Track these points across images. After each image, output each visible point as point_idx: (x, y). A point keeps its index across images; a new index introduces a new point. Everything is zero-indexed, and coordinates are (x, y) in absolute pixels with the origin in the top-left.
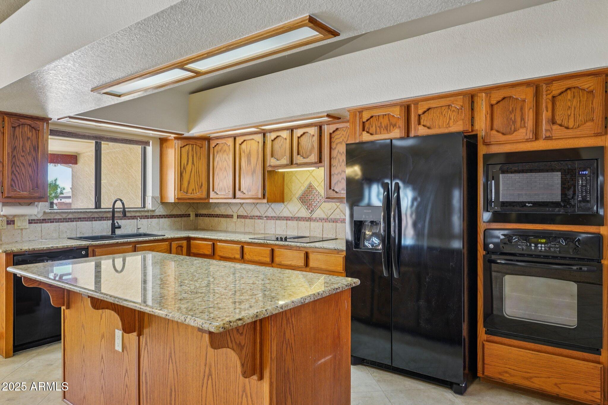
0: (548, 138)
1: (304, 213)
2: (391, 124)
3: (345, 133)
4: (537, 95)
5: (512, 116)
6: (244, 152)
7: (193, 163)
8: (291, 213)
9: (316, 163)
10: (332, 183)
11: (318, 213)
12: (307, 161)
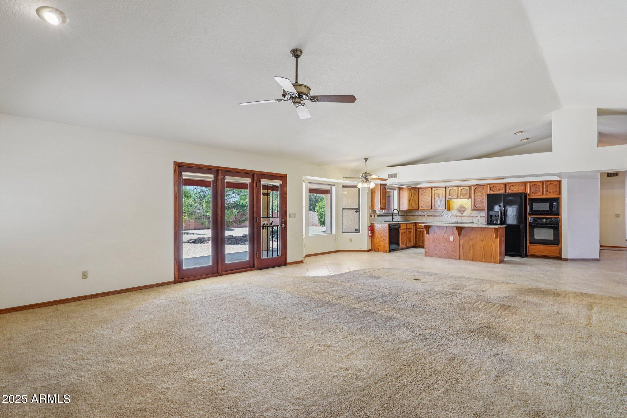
0: (546, 195)
1: (459, 214)
2: (500, 189)
3: (480, 189)
4: (543, 184)
5: (536, 189)
6: (436, 193)
7: (413, 197)
8: (453, 214)
9: (468, 198)
10: (475, 205)
11: (465, 214)
12: (464, 197)
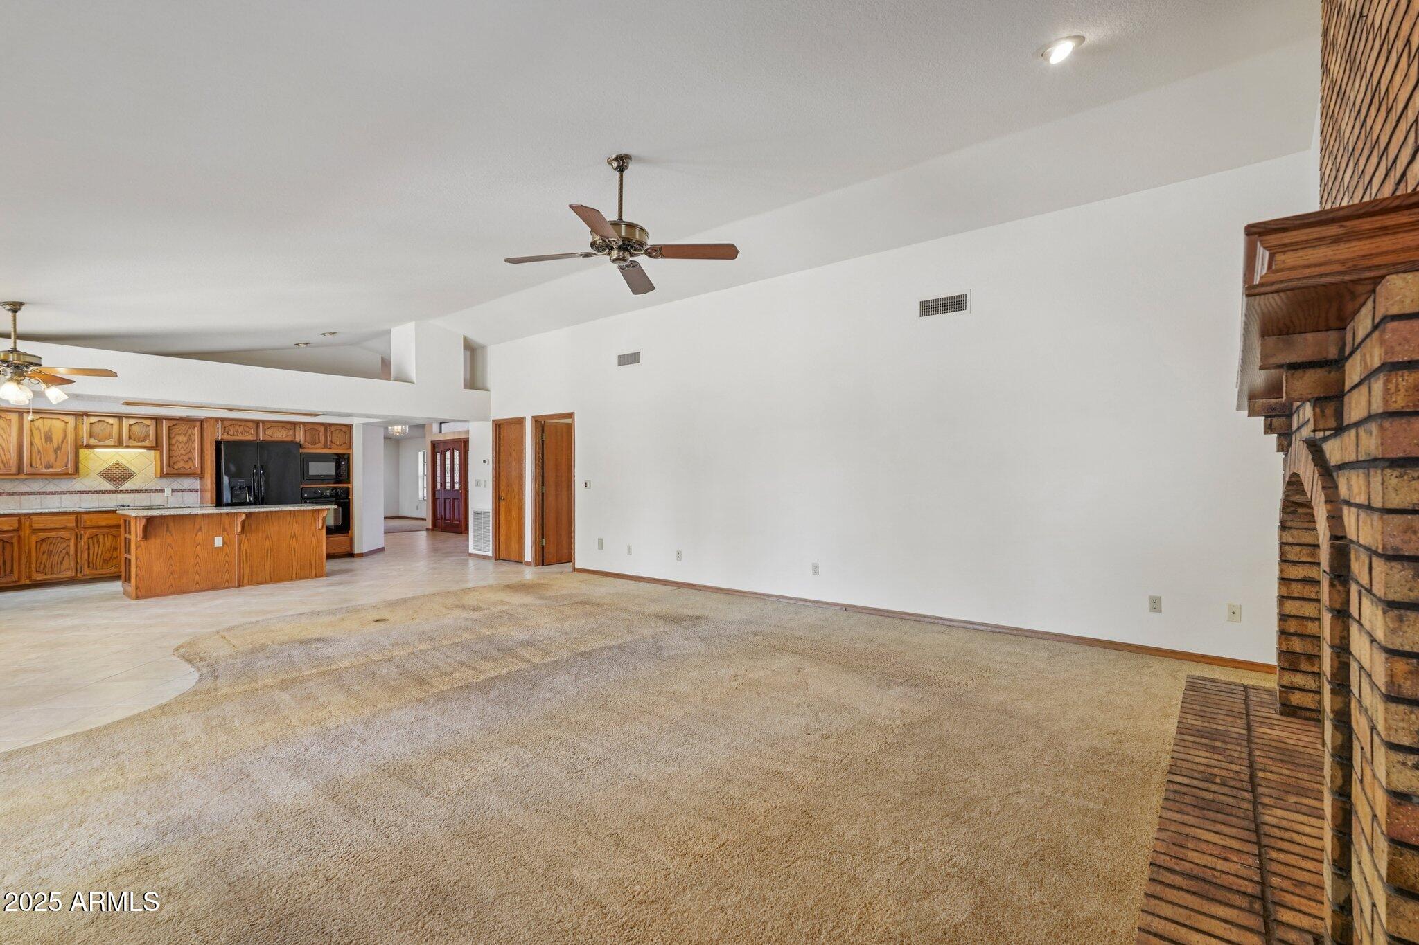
0: (330, 448)
1: (105, 486)
2: (245, 431)
3: (184, 428)
4: (326, 430)
5: (315, 437)
8: (87, 487)
9: (152, 447)
10: (171, 463)
11: (126, 486)
12: (140, 444)
